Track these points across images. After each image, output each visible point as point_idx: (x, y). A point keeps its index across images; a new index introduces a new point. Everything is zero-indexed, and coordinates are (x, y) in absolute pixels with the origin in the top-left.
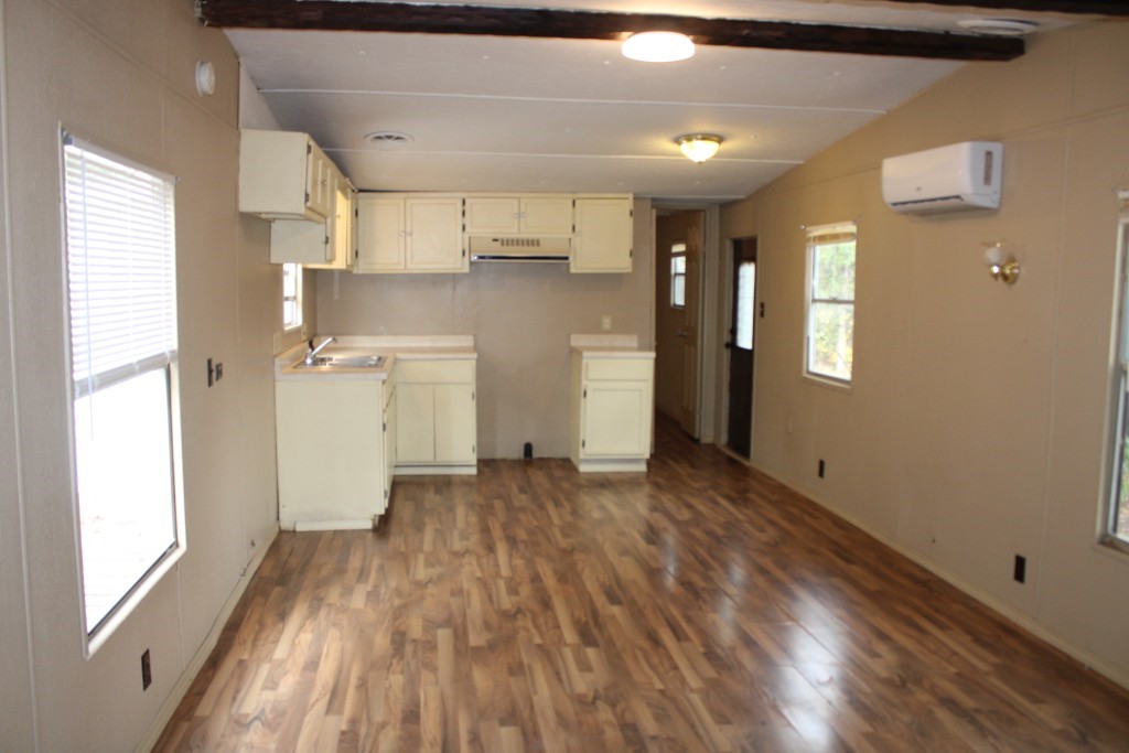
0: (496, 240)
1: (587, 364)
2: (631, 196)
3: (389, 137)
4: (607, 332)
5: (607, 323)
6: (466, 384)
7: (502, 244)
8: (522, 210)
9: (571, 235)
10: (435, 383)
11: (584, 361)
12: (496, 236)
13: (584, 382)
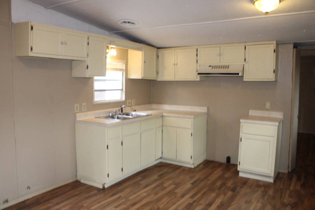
0: (210, 66)
1: (242, 125)
2: (275, 42)
3: (129, 22)
4: (268, 110)
5: (268, 105)
6: (189, 129)
7: (212, 68)
8: (221, 52)
9: (244, 63)
10: (177, 127)
11: (241, 124)
12: (210, 64)
13: (241, 134)
